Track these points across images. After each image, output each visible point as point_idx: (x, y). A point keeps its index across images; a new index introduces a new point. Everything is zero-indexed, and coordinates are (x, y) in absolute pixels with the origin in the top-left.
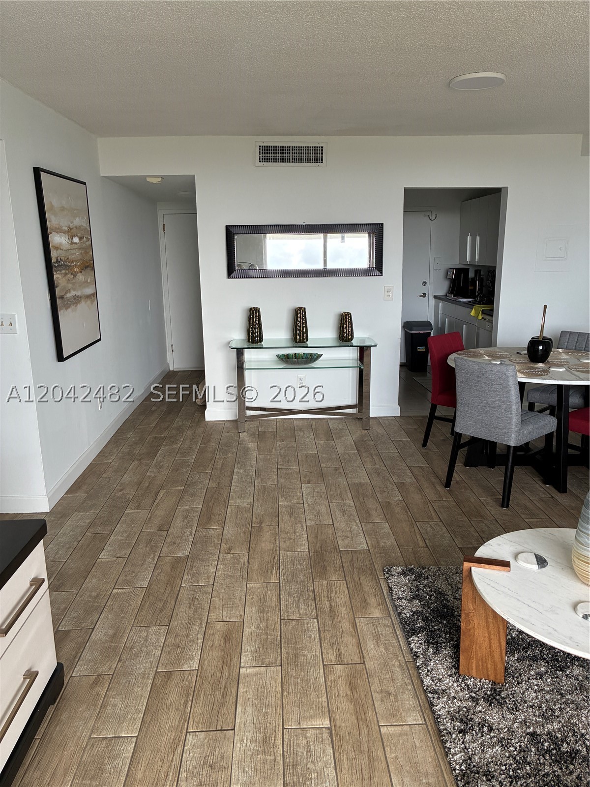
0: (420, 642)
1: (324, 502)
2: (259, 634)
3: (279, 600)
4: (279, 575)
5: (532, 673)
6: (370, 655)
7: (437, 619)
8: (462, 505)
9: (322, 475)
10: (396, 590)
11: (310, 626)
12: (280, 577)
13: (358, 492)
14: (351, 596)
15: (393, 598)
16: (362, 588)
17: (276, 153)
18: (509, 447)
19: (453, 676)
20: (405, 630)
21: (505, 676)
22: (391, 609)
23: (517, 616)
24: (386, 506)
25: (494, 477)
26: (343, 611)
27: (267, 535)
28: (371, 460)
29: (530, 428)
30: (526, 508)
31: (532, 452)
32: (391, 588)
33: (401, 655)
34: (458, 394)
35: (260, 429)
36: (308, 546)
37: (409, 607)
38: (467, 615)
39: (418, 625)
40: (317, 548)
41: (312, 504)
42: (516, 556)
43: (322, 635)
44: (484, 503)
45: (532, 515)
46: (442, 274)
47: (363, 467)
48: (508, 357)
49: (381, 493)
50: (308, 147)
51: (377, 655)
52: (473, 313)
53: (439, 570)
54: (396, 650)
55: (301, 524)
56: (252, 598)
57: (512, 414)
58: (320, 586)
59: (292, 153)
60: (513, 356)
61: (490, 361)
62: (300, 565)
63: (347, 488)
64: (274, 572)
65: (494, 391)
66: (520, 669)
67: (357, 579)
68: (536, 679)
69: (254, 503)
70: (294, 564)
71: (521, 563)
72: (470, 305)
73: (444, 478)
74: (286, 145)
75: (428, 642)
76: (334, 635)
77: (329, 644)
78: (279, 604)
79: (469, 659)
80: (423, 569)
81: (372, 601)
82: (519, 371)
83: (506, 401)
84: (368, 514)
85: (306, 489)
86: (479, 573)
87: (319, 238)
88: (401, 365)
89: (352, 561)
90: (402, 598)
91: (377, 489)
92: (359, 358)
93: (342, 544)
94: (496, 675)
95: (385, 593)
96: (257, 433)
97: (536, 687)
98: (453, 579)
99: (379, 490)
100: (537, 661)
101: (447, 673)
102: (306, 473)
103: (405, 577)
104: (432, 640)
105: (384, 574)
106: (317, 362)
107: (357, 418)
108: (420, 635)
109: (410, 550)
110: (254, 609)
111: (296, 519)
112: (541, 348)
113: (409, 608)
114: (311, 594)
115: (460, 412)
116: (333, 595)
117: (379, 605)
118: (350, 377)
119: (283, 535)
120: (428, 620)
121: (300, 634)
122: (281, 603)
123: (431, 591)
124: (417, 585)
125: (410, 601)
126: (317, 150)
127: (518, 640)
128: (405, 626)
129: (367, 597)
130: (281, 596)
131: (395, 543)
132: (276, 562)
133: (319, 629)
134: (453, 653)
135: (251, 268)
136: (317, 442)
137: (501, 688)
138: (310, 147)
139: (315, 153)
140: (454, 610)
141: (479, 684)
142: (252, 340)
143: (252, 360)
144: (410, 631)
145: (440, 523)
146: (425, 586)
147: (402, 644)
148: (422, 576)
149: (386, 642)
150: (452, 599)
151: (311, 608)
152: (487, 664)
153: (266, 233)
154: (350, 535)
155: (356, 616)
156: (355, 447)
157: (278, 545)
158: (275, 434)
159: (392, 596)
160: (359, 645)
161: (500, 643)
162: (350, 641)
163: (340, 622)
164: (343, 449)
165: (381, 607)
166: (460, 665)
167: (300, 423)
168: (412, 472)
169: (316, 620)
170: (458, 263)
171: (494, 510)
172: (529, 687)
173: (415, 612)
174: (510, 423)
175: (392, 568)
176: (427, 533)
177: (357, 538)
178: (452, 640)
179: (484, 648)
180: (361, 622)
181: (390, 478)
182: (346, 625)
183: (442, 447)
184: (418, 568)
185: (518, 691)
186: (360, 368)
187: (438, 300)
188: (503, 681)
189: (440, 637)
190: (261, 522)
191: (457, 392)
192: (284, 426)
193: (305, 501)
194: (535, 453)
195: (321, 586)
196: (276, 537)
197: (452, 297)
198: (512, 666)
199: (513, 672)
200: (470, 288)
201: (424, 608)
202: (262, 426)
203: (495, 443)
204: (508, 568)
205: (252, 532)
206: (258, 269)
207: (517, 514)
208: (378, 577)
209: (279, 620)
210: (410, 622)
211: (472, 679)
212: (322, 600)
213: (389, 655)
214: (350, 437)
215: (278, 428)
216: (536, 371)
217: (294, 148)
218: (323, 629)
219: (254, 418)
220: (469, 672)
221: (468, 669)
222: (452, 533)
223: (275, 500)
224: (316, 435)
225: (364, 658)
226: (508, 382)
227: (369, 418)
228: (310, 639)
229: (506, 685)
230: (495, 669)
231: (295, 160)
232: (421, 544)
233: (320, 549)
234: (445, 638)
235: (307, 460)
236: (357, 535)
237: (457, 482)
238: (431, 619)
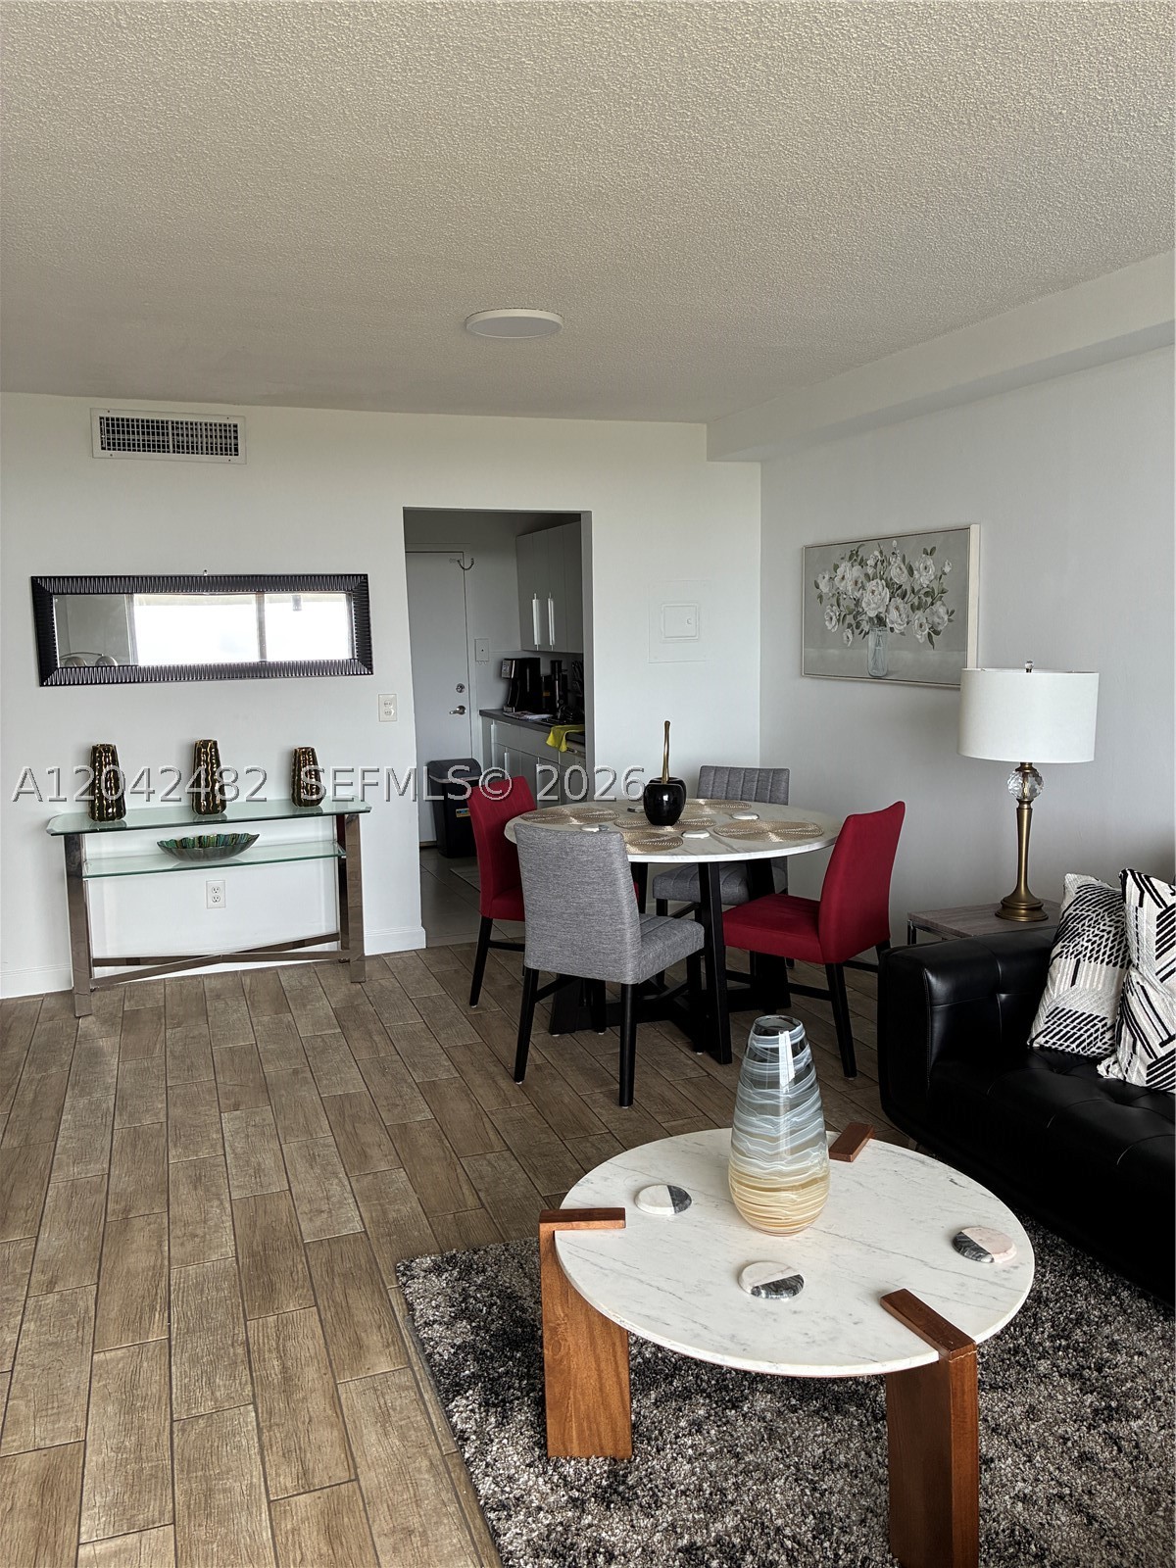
0: (470, 1407)
1: (271, 1146)
2: (121, 1465)
3: (167, 1379)
4: (169, 1321)
5: (683, 1424)
6: (369, 1458)
7: (503, 1353)
8: (547, 1111)
9: (266, 1088)
10: (422, 1307)
11: (239, 1423)
12: (170, 1326)
13: (342, 1113)
14: (327, 1337)
15: (416, 1325)
16: (351, 1316)
17: (138, 433)
18: (624, 986)
19: (537, 1463)
20: (441, 1388)
21: (634, 1442)
22: (413, 1349)
23: (639, 1314)
24: (400, 1135)
25: (603, 1047)
26: (311, 1376)
27: (141, 1236)
28: (370, 1044)
29: (659, 946)
30: (664, 1101)
31: (666, 993)
32: (412, 1304)
33: (434, 1444)
34: (526, 894)
35: (127, 1004)
36: (236, 1245)
37: (447, 1338)
38: (554, 1331)
39: (467, 1372)
40: (255, 1248)
41: (244, 1152)
42: (635, 1197)
43: (265, 1437)
44: (589, 1101)
45: (675, 1114)
46: (492, 669)
47: (352, 1060)
48: (614, 819)
49: (389, 1110)
50: (206, 425)
51: (383, 1456)
52: (550, 741)
53: (507, 1250)
54: (422, 1435)
55: (219, 1199)
56: (105, 1386)
57: (623, 924)
58: (260, 1329)
59: (173, 435)
60: (622, 816)
61: (581, 827)
62: (217, 1290)
63: (320, 1109)
64: (157, 1316)
65: (589, 884)
66: (661, 1422)
67: (339, 1298)
68: (690, 1434)
69: (112, 1170)
70: (202, 1291)
71: (646, 1209)
72: (545, 726)
73: (512, 1063)
74: (160, 419)
75: (487, 1404)
76: (291, 1430)
77: (281, 1453)
78: (167, 1387)
79: (564, 1422)
80: (475, 1253)
81: (374, 1340)
82: (631, 843)
83: (612, 900)
84: (364, 1156)
85: (230, 1122)
86: (570, 1241)
87: (248, 602)
88: (424, 848)
89: (330, 1262)
90: (435, 1321)
91: (381, 1102)
92: (336, 837)
93: (308, 1230)
94: (616, 1445)
95: (399, 1318)
96: (121, 1015)
97: (690, 1451)
98: (534, 1263)
99: (385, 1103)
100: (691, 1399)
101: (524, 1460)
102: (231, 1088)
103: (439, 1276)
104: (496, 1401)
105: (398, 1277)
106: (247, 851)
107: (340, 962)
108: (471, 1392)
109: (450, 1217)
110: (110, 1409)
111: (207, 1190)
112: (666, 798)
113: (445, 1340)
114: (240, 1350)
115: (533, 928)
116: (289, 1344)
117: (388, 1346)
118: (321, 878)
119: (177, 1231)
120: (487, 1357)
121: (216, 1444)
122: (174, 1383)
123: (492, 1295)
124: (463, 1289)
125: (449, 1325)
126: (226, 431)
127: (655, 1362)
128: (439, 1381)
129: (362, 1334)
130: (173, 1368)
131: (420, 1209)
132: (162, 1292)
133: (258, 1425)
134: (535, 1415)
135: (102, 664)
136: (254, 1020)
137: (626, 1468)
138: (211, 425)
139: (221, 437)
140: (536, 1326)
141: (585, 1469)
142: (100, 813)
143: (104, 856)
144: (450, 1387)
145: (507, 1154)
146: (479, 1288)
147: (434, 1420)
148: (472, 1268)
149: (403, 1423)
150: (532, 1306)
151: (240, 1384)
152: (598, 1424)
153: (132, 593)
154: (325, 1207)
155: (340, 1379)
156: (335, 1021)
157: (166, 1254)
158: (161, 1014)
159: (414, 1320)
160: (346, 1442)
161: (618, 1375)
162: (327, 1436)
163: (305, 1399)
164: (310, 1028)
165: (392, 1349)
166: (549, 1439)
167: (216, 984)
168: (450, 1058)
169: (251, 1407)
170: (520, 648)
171: (606, 1113)
172: (678, 1454)
173: (459, 1347)
174: (622, 942)
175: (412, 1261)
176: (482, 1178)
177: (342, 1210)
178: (533, 1390)
179: (590, 1391)
180: (351, 1391)
181: (407, 1076)
182: (318, 1405)
183: (508, 1001)
184: (464, 1253)
185: (658, 1467)
186: (339, 858)
187: (488, 719)
188: (630, 1453)
189: (509, 1389)
190: (127, 1210)
191: (524, 890)
192: (181, 993)
193: (228, 1149)
194: (674, 992)
195: (262, 1328)
196: (161, 1237)
197: (512, 712)
198: (645, 1417)
199: (647, 1430)
200: (544, 694)
201: (478, 1335)
202: (132, 997)
203: (602, 983)
204: (621, 1222)
205: (106, 1235)
206: (116, 664)
207: (648, 1116)
208: (385, 1286)
209: (168, 1423)
210: (450, 1369)
211: (573, 1463)
212: (264, 1359)
213: (409, 1450)
214: (325, 1002)
215: (168, 998)
216: (660, 842)
217: (176, 425)
218: (268, 1423)
219: (111, 983)
220: (566, 1449)
221: (564, 1444)
222: (530, 1171)
223: (161, 1155)
224: (253, 1006)
225: (355, 1468)
226: (612, 863)
227: (362, 958)
228: (239, 1451)
229: (635, 1459)
230: (614, 1430)
231: (179, 448)
232: (471, 1201)
233: (260, 1247)
234: (520, 1389)
235: (233, 1061)
236: (341, 1204)
237: (538, 1068)
238: (492, 1354)
